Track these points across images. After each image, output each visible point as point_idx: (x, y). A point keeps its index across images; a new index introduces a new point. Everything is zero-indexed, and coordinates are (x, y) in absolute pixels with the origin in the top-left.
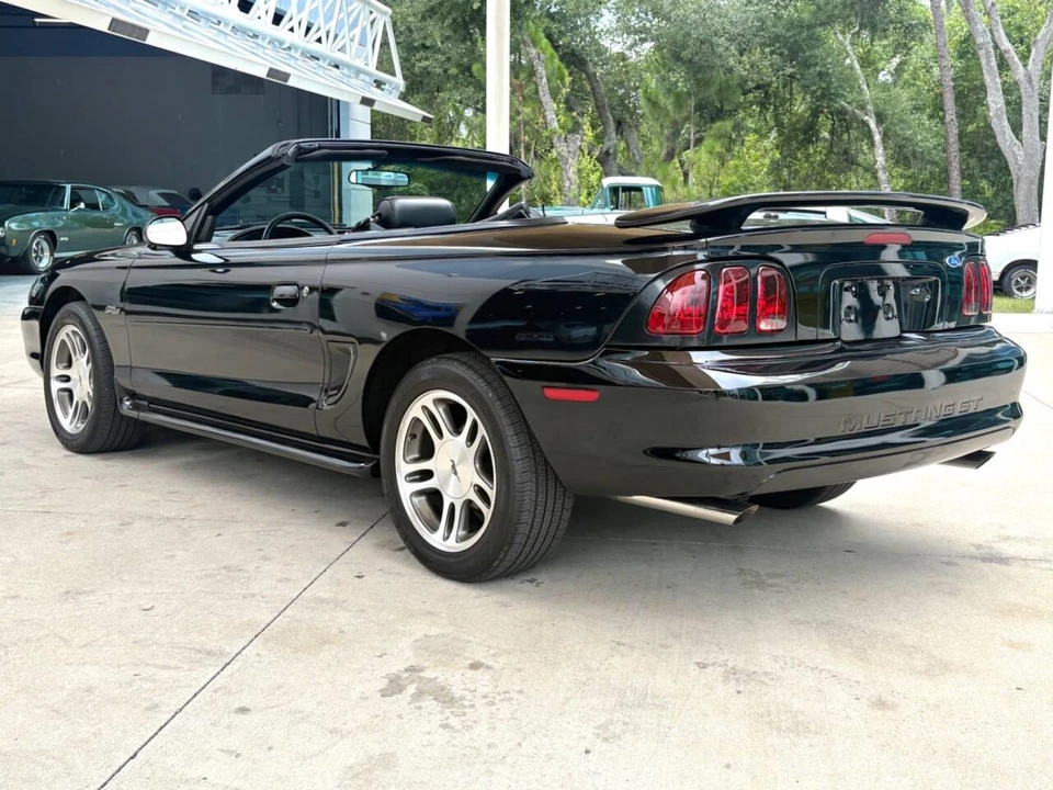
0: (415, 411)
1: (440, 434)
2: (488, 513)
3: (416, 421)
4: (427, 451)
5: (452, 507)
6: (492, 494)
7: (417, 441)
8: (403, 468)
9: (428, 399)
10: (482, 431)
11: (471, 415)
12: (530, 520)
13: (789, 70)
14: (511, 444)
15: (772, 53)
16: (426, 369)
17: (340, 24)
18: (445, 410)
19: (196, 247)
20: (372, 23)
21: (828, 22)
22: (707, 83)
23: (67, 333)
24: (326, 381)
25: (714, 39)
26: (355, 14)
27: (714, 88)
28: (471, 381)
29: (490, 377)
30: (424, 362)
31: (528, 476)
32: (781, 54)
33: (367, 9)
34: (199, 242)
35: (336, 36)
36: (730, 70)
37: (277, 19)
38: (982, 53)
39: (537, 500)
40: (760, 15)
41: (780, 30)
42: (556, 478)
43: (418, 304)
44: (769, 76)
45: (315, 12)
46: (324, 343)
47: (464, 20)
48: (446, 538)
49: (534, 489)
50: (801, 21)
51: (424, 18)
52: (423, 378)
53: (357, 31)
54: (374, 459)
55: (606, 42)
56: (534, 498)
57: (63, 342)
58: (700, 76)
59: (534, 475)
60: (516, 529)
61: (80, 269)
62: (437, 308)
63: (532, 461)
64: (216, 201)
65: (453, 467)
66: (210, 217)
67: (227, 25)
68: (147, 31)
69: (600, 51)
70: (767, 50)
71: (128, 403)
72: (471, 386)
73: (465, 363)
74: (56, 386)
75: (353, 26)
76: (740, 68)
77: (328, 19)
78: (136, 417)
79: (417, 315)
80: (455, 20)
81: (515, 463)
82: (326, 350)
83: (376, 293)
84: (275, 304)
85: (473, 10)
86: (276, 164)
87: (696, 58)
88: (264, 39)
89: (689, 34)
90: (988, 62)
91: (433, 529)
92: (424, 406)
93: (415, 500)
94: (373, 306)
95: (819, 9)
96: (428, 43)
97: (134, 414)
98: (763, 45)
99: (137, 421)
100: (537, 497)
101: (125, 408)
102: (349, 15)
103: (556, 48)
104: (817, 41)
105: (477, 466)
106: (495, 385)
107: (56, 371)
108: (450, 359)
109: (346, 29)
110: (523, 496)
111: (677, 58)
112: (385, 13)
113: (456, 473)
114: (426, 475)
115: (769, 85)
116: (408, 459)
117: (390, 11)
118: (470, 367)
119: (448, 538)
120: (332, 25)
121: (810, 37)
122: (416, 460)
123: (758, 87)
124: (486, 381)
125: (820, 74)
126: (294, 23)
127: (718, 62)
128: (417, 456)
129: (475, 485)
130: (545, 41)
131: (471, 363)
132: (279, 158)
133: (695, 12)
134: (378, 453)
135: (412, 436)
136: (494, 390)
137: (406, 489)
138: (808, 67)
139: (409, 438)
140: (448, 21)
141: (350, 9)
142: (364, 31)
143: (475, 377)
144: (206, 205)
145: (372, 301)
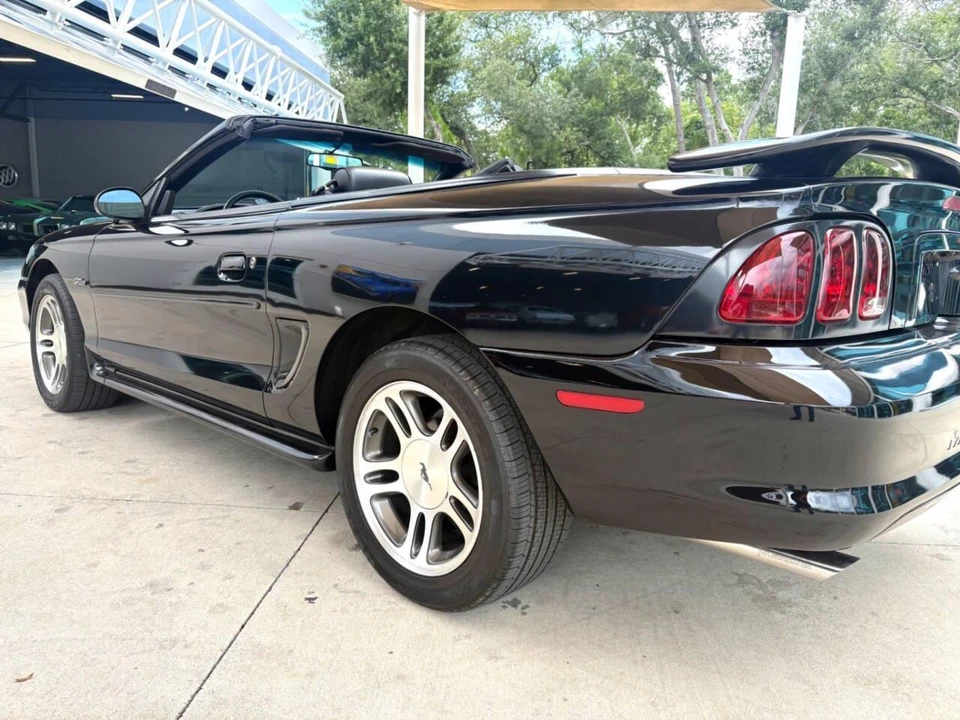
0: (377, 402)
1: (408, 431)
2: (470, 537)
3: (379, 414)
4: (391, 448)
5: (421, 519)
6: (477, 515)
7: (379, 436)
8: (363, 466)
9: (393, 390)
10: (462, 434)
11: (449, 413)
12: (527, 552)
13: (587, 143)
14: (506, 458)
15: (578, 131)
16: (391, 355)
17: (311, 104)
18: (414, 404)
19: (155, 220)
20: (332, 103)
21: (612, 113)
22: (540, 147)
23: (47, 302)
24: (276, 364)
25: (544, 118)
26: (320, 98)
27: (545, 150)
28: (452, 374)
29: (475, 369)
30: (389, 347)
31: (526, 499)
32: (584, 132)
33: (329, 94)
34: (156, 214)
35: (308, 111)
36: (554, 138)
37: (269, 97)
38: (709, 131)
39: (535, 527)
40: (572, 105)
41: (584, 116)
42: (558, 489)
43: (374, 277)
44: (574, 145)
45: (294, 95)
46: (273, 320)
47: (390, 101)
48: (414, 555)
49: (533, 514)
50: (595, 110)
51: (365, 100)
52: (388, 365)
53: (322, 109)
54: (328, 450)
55: (475, 122)
56: (532, 525)
57: (45, 310)
58: (535, 141)
59: (533, 496)
60: (510, 563)
61: (63, 243)
62: (395, 282)
63: (531, 478)
64: (174, 176)
65: (424, 470)
66: (168, 192)
67: (235, 95)
68: (175, 91)
69: (473, 128)
70: (574, 129)
71: (99, 368)
72: (452, 381)
73: (441, 350)
74: (41, 349)
75: (319, 105)
76: (559, 136)
77: (303, 98)
78: (102, 382)
79: (373, 289)
80: (384, 101)
81: (510, 482)
82: (275, 329)
83: (333, 267)
84: (222, 276)
85: (397, 94)
86: (232, 137)
87: (533, 130)
88: (260, 107)
89: (528, 115)
90: (713, 137)
91: (398, 541)
92: (388, 398)
93: (377, 504)
94: (330, 280)
95: (606, 104)
96: (367, 118)
97: (100, 380)
98: (573, 124)
99: (103, 386)
100: (536, 522)
101: (95, 373)
102: (317, 97)
103: (447, 123)
104: (606, 123)
105: (455, 475)
106: (483, 378)
107: (40, 337)
108: (421, 344)
109: (314, 107)
110: (519, 524)
111: (521, 130)
112: (340, 97)
113: (426, 479)
114: (390, 476)
115: (576, 150)
116: (369, 455)
117: (343, 96)
118: (449, 355)
119: (416, 555)
120: (306, 104)
121: (601, 121)
122: (378, 458)
123: (568, 152)
124: (470, 374)
125: (608, 144)
126: (281, 100)
127: (546, 133)
128: (379, 452)
129: (452, 497)
130: (440, 118)
131: (449, 350)
132: (234, 130)
133: (533, 101)
134: (334, 445)
135: (372, 429)
136: (481, 387)
137: (365, 491)
138: (600, 139)
139: (369, 434)
140: (380, 101)
141: (318, 93)
142: (326, 109)
143: (457, 369)
144: (164, 180)
145: (328, 274)
